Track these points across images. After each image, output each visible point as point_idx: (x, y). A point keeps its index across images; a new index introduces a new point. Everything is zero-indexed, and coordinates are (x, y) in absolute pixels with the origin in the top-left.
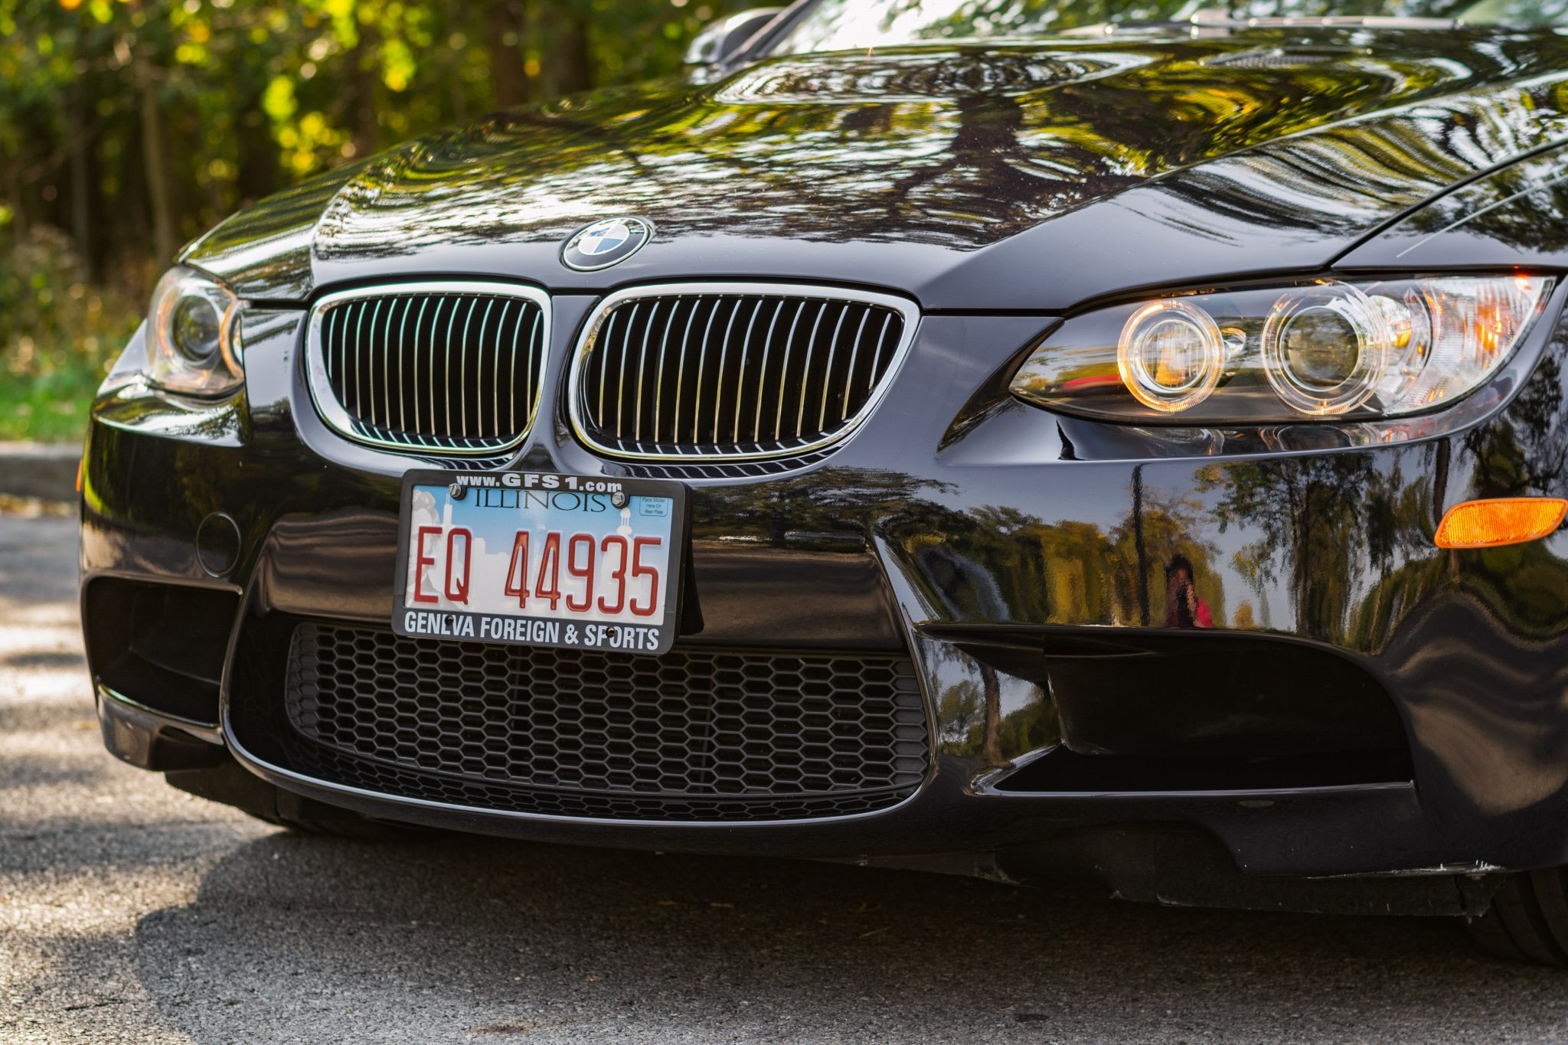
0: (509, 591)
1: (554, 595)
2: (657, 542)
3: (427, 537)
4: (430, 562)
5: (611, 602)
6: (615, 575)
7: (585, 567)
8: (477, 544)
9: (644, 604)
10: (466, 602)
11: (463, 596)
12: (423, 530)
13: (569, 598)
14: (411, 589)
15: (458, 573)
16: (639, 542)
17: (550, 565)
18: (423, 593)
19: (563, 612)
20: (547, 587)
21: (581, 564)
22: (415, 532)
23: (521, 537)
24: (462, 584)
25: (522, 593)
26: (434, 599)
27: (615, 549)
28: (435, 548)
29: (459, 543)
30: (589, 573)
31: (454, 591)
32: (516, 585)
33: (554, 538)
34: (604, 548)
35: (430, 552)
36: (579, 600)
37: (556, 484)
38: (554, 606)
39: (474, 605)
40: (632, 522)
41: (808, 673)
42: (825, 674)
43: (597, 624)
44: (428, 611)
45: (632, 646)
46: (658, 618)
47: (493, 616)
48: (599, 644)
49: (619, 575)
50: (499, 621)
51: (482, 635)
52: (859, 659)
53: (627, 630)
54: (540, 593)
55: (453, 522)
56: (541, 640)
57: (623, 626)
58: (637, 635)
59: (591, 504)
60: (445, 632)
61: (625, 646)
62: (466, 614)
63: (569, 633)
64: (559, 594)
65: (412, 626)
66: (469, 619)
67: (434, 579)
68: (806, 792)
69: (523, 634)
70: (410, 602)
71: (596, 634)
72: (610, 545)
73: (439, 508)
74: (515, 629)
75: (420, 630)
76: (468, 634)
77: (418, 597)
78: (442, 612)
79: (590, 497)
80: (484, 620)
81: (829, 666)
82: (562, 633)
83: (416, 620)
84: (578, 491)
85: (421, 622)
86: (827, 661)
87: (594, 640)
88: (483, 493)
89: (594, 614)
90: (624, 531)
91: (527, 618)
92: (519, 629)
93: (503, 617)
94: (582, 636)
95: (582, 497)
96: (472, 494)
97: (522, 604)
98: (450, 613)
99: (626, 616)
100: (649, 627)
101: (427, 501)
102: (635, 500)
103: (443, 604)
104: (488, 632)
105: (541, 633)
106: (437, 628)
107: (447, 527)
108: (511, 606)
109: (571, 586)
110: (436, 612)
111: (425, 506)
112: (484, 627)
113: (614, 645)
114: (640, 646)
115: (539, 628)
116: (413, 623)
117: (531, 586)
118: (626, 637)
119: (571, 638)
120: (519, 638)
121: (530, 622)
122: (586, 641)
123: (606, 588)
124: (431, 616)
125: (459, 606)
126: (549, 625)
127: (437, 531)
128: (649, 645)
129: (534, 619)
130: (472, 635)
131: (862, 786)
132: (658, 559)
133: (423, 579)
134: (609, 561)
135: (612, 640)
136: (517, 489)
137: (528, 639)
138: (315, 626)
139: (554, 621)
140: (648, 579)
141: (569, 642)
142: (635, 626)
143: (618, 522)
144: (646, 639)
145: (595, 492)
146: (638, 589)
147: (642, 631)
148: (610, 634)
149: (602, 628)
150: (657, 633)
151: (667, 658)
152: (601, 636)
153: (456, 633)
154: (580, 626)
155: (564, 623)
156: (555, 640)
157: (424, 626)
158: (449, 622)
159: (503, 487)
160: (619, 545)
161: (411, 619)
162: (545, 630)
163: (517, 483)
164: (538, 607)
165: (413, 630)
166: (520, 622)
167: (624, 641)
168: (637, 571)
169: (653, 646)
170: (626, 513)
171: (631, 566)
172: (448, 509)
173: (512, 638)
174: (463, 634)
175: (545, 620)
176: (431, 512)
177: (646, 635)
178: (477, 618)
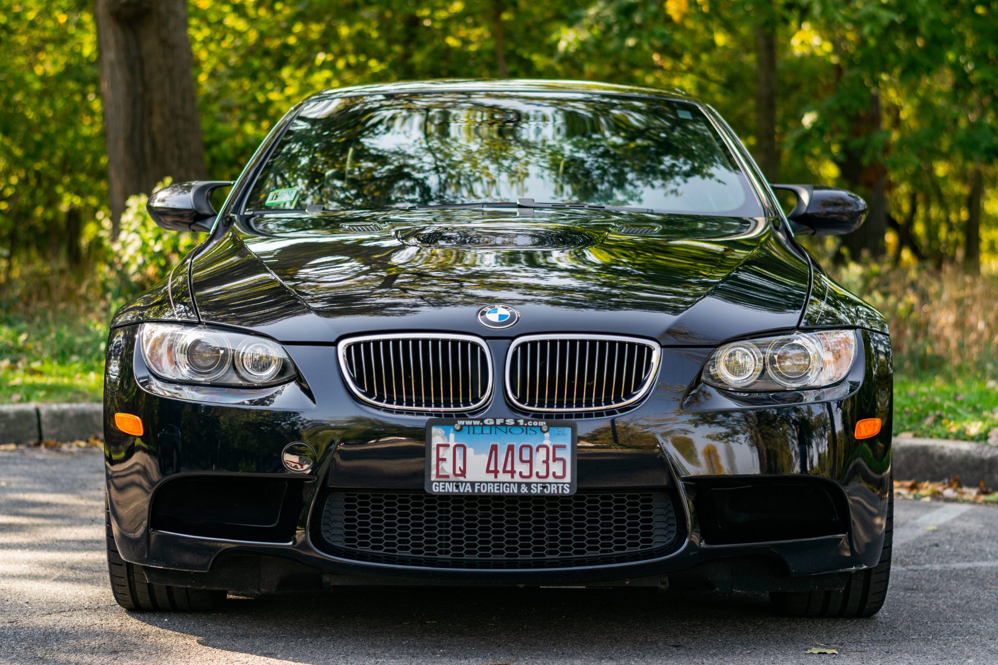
0: (488, 471)
1: (513, 472)
2: (564, 447)
3: (441, 449)
4: (444, 460)
5: (543, 473)
6: (544, 462)
7: (528, 459)
8: (470, 451)
9: (559, 473)
10: (465, 477)
11: (463, 473)
12: (438, 446)
13: (521, 473)
14: (434, 472)
15: (459, 464)
16: (555, 447)
17: (510, 459)
18: (441, 473)
19: (517, 478)
20: (509, 468)
21: (526, 457)
22: (434, 446)
23: (494, 448)
24: (462, 468)
25: (496, 472)
26: (448, 476)
27: (543, 451)
28: (448, 454)
29: (459, 452)
30: (530, 462)
31: (458, 472)
32: (492, 468)
33: (511, 448)
34: (537, 450)
35: (443, 455)
36: (526, 473)
37: (513, 423)
38: (512, 477)
39: (470, 477)
40: (550, 438)
41: (616, 501)
42: (624, 501)
43: (537, 483)
44: (445, 482)
45: (556, 492)
46: (568, 479)
47: (481, 483)
48: (539, 492)
49: (546, 462)
50: (485, 485)
51: (476, 491)
52: (638, 494)
53: (552, 485)
54: (505, 471)
55: (455, 441)
56: (508, 491)
57: (550, 484)
58: (558, 488)
59: (529, 431)
60: (455, 491)
61: (552, 492)
62: (466, 482)
63: (523, 488)
64: (515, 472)
65: (437, 489)
66: (468, 484)
67: (447, 468)
68: (615, 552)
69: (499, 489)
70: (433, 478)
71: (537, 488)
72: (541, 450)
73: (446, 436)
74: (494, 488)
75: (441, 491)
76: (468, 491)
77: (438, 476)
78: (453, 482)
79: (528, 428)
80: (476, 484)
81: (625, 498)
82: (519, 488)
83: (439, 486)
84: (524, 426)
85: (441, 487)
86: (624, 496)
87: (536, 490)
88: (471, 428)
89: (534, 479)
90: (547, 442)
91: (500, 483)
92: (496, 488)
93: (487, 483)
94: (529, 489)
95: (525, 428)
96: (466, 429)
97: (496, 477)
98: (457, 482)
99: (551, 479)
100: (564, 483)
101: (440, 432)
102: (551, 429)
103: (452, 478)
104: (479, 490)
105: (508, 489)
106: (451, 489)
107: (452, 443)
108: (491, 477)
109: (521, 468)
110: (449, 482)
111: (439, 435)
112: (477, 488)
113: (546, 492)
114: (560, 492)
115: (507, 487)
116: (437, 488)
117: (500, 468)
118: (552, 489)
119: (524, 490)
120: (496, 491)
121: (501, 485)
122: (532, 491)
123: (539, 467)
124: (447, 484)
125: (462, 479)
126: (512, 485)
127: (447, 445)
128: (565, 491)
129: (504, 483)
130: (471, 491)
131: (641, 548)
132: (566, 454)
133: (440, 467)
134: (541, 456)
135: (545, 490)
136: (491, 426)
137: (501, 491)
138: (343, 493)
139: (514, 483)
140: (561, 463)
141: (523, 492)
142: (557, 483)
143: (544, 439)
144: (563, 489)
145: (533, 426)
146: (556, 468)
147: (560, 486)
148: (544, 487)
149: (539, 485)
150: (568, 486)
151: (575, 497)
152: (540, 489)
153: (462, 491)
154: (528, 485)
155: (519, 484)
156: (516, 491)
157: (443, 489)
158: (457, 487)
159: (484, 425)
160: (545, 449)
161: (436, 485)
162: (510, 487)
163: (492, 423)
164: (507, 478)
165: (437, 490)
166: (496, 484)
167: (552, 490)
168: (555, 460)
169: (567, 491)
170: (547, 435)
171: (552, 457)
172: (452, 436)
173: (492, 491)
174: (466, 491)
175: (510, 483)
176: (442, 437)
177: (563, 487)
178: (473, 484)
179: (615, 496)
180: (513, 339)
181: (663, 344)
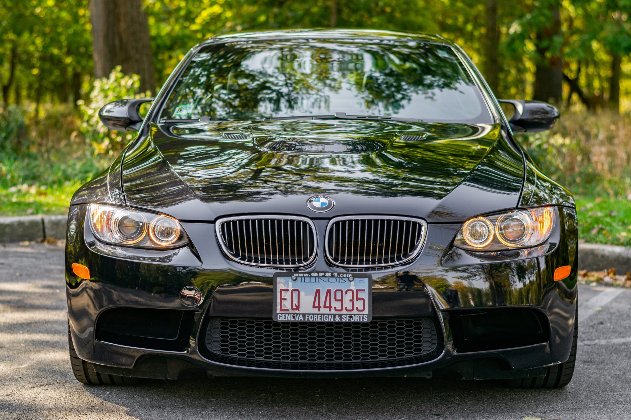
0: (314, 307)
1: (330, 307)
2: (364, 290)
3: (283, 292)
4: (285, 299)
5: (350, 308)
6: (350, 300)
7: (340, 299)
8: (302, 294)
9: (361, 308)
10: (299, 311)
11: (298, 308)
12: (281, 290)
13: (335, 308)
14: (278, 307)
15: (295, 302)
16: (357, 291)
17: (328, 299)
18: (283, 308)
19: (333, 311)
20: (327, 305)
21: (339, 297)
22: (278, 290)
23: (318, 291)
24: (297, 305)
25: (319, 307)
26: (287, 310)
27: (350, 293)
28: (287, 295)
29: (295, 294)
30: (342, 300)
31: (294, 307)
32: (317, 305)
33: (329, 292)
34: (346, 293)
35: (285, 296)
36: (339, 308)
37: (330, 275)
38: (330, 310)
39: (302, 311)
40: (355, 285)
41: (398, 324)
42: (403, 324)
43: (346, 315)
44: (286, 314)
45: (358, 320)
46: (366, 312)
47: (309, 314)
48: (347, 320)
49: (352, 301)
50: (312, 316)
51: (306, 320)
52: (412, 320)
54: (325, 307)
55: (292, 287)
56: (327, 320)
57: (355, 315)
58: (360, 318)
59: (341, 280)
60: (293, 320)
61: (356, 320)
62: (300, 314)
63: (337, 318)
64: (331, 307)
66: (301, 315)
67: (287, 304)
68: (397, 358)
69: (321, 319)
70: (278, 311)
71: (346, 318)
72: (348, 292)
73: (287, 284)
74: (318, 318)
75: (283, 319)
76: (301, 320)
77: (281, 310)
78: (291, 314)
79: (340, 278)
80: (306, 315)
81: (404, 322)
82: (334, 318)
83: (282, 317)
84: (337, 277)
85: (283, 317)
86: (403, 321)
87: (345, 319)
88: (303, 279)
89: (344, 312)
90: (352, 288)
91: (322, 314)
92: (319, 318)
93: (313, 314)
94: (341, 318)
95: (338, 279)
96: (299, 279)
97: (319, 310)
98: (294, 314)
99: (355, 312)
100: (364, 315)
101: (282, 281)
102: (355, 279)
103: (291, 311)
104: (308, 319)
105: (327, 318)
106: (289, 318)
107: (290, 289)
108: (316, 311)
109: (336, 305)
110: (289, 314)
111: (282, 283)
112: (306, 317)
113: (352, 320)
114: (361, 320)
115: (326, 317)
116: (281, 318)
117: (322, 305)
118: (356, 318)
119: (338, 319)
120: (319, 320)
121: (323, 315)
122: (343, 320)
123: (347, 304)
124: (287, 315)
125: (297, 312)
126: (330, 316)
127: (287, 290)
128: (364, 320)
129: (324, 314)
130: (303, 320)
131: (414, 355)
132: (365, 295)
133: (283, 304)
134: (348, 297)
135: (351, 319)
136: (316, 277)
137: (323, 320)
138: (220, 319)
139: (331, 314)
140: (362, 301)
142: (359, 315)
143: (350, 286)
144: (363, 318)
145: (343, 277)
146: (358, 304)
147: (361, 316)
148: (351, 317)
149: (347, 316)
150: (366, 316)
151: (371, 323)
152: (348, 318)
153: (297, 320)
154: (340, 316)
155: (334, 315)
156: (332, 320)
157: (284, 318)
158: (294, 317)
159: (311, 276)
160: (351, 292)
161: (280, 316)
162: (328, 317)
163: (316, 275)
164: (326, 311)
165: (281, 319)
166: (319, 315)
167: (356, 319)
168: (358, 299)
169: (366, 320)
170: (353, 283)
171: (356, 298)
172: (290, 284)
173: (317, 320)
174: (299, 320)
175: (328, 314)
176: (284, 285)
177: (363, 317)
178: (304, 315)
179: (397, 321)
180: (330, 219)
181: (428, 222)
